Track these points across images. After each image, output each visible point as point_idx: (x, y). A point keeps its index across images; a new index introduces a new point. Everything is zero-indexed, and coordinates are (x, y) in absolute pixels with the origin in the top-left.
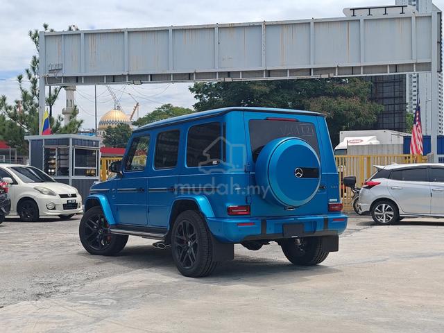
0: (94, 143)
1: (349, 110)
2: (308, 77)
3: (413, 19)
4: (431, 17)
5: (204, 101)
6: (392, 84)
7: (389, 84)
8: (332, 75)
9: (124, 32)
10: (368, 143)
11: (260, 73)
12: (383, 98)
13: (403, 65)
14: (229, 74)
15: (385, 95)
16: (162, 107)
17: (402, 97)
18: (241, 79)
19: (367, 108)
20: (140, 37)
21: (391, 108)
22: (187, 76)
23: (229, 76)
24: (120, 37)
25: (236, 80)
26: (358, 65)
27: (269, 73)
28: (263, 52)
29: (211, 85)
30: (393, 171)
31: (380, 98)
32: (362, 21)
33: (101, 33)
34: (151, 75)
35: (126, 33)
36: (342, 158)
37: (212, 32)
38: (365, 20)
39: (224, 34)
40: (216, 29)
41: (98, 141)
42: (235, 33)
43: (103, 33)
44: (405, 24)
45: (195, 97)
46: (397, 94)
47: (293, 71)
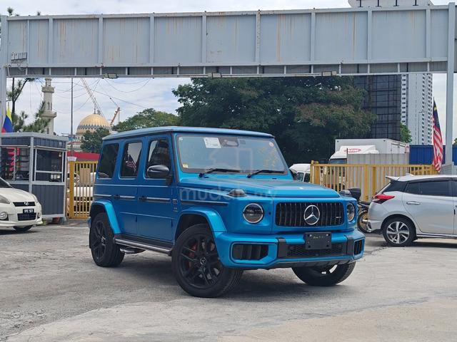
0: (60, 143)
1: (342, 118)
2: (308, 75)
3: (428, 12)
4: (448, 10)
5: (188, 105)
6: (387, 93)
7: (383, 93)
8: (334, 73)
9: (98, 19)
10: (367, 153)
11: (253, 68)
12: (377, 107)
13: (415, 63)
14: (217, 69)
15: (378, 105)
16: (144, 112)
17: (396, 107)
18: (231, 75)
19: (360, 118)
20: (117, 24)
21: (385, 118)
22: (170, 71)
23: (217, 72)
24: (94, 24)
25: (225, 76)
26: (365, 62)
27: (263, 68)
28: (257, 46)
30: (410, 183)
31: (373, 108)
32: (370, 13)
33: (71, 19)
34: (129, 68)
35: (101, 20)
36: (344, 167)
37: (199, 20)
38: (373, 12)
39: (213, 23)
40: (204, 18)
41: (65, 142)
42: (225, 23)
43: (75, 19)
44: (419, 17)
45: (179, 101)
46: (391, 104)
47: (290, 68)
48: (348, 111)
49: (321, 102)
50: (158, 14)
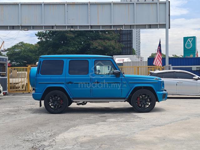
0: (5, 60)
1: (110, 46)
3: (158, 4)
4: (166, 3)
5: (43, 41)
6: (127, 35)
7: (125, 35)
8: (121, 29)
9: (18, 4)
10: (127, 61)
11: (88, 26)
12: (123, 41)
13: (153, 25)
14: (72, 27)
15: (123, 40)
16: (19, 43)
17: (131, 41)
18: (78, 29)
19: (117, 46)
20: (27, 7)
21: (126, 46)
22: (51, 27)
23: (72, 28)
24: (17, 6)
25: (76, 30)
27: (92, 27)
28: (89, 17)
29: (46, 33)
30: (158, 73)
31: (121, 41)
32: (135, 4)
33: (6, 4)
34: (33, 26)
35: (20, 5)
37: (63, 6)
38: (136, 3)
39: (70, 7)
40: (66, 5)
41: (7, 59)
42: (75, 7)
43: (7, 4)
44: (155, 6)
45: (38, 39)
46: (129, 39)
47: (103, 26)
48: (112, 43)
49: (101, 39)
50: (46, 3)
